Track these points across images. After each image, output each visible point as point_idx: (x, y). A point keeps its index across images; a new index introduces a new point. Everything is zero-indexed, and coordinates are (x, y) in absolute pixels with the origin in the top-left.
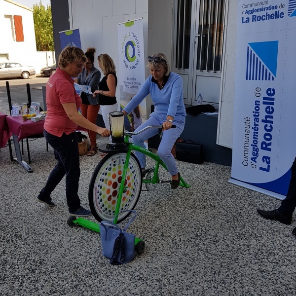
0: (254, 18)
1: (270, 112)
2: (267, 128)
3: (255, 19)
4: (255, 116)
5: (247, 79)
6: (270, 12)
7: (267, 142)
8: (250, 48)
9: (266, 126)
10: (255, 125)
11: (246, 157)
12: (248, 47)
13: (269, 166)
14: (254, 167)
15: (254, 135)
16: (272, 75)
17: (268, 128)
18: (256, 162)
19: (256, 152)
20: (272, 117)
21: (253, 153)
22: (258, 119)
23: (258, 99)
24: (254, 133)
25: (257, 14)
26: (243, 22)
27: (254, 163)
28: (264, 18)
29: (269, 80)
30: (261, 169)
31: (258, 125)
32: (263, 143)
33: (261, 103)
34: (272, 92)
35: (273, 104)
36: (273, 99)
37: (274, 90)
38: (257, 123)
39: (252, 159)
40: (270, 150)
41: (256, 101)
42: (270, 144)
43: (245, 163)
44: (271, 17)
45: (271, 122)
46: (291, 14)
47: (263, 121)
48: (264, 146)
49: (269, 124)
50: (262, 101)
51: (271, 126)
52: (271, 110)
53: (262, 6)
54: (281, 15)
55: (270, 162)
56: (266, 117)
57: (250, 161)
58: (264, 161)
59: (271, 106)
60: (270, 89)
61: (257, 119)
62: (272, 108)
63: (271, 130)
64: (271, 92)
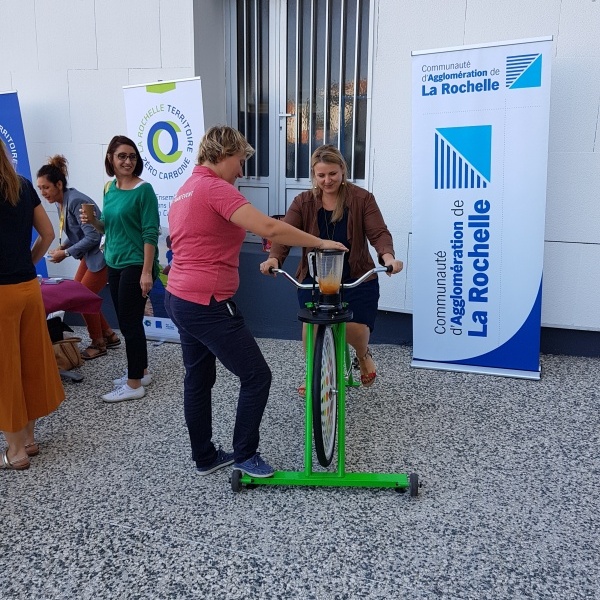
0: (445, 88)
1: (482, 239)
2: (478, 265)
3: (447, 89)
4: (454, 247)
5: (436, 187)
6: (475, 80)
7: (480, 288)
8: (441, 137)
9: (477, 261)
10: (456, 262)
11: (441, 318)
12: (437, 136)
13: (485, 328)
14: (459, 332)
15: (455, 280)
16: (483, 179)
17: (481, 264)
18: (460, 324)
19: (459, 308)
20: (487, 247)
21: (455, 309)
22: (461, 252)
23: (459, 219)
24: (455, 275)
25: (451, 82)
26: (424, 94)
27: (457, 326)
28: (463, 88)
29: (479, 186)
30: (471, 333)
31: (461, 262)
32: (472, 291)
33: (465, 225)
34: (484, 207)
35: (487, 225)
36: (487, 218)
37: (487, 203)
38: (458, 259)
39: (452, 320)
40: (485, 300)
41: (456, 224)
42: (486, 291)
43: (440, 329)
44: (478, 88)
45: (486, 255)
46: (511, 85)
47: (470, 254)
48: (475, 295)
49: (481, 259)
50: (466, 222)
51: (485, 262)
52: (484, 236)
53: (459, 70)
54: (495, 86)
55: (486, 320)
56: (476, 247)
57: (449, 323)
58: (475, 320)
59: (484, 229)
60: (480, 202)
61: (458, 253)
62: (487, 232)
63: (486, 268)
64: (482, 207)
